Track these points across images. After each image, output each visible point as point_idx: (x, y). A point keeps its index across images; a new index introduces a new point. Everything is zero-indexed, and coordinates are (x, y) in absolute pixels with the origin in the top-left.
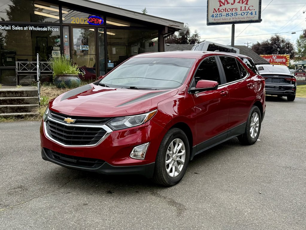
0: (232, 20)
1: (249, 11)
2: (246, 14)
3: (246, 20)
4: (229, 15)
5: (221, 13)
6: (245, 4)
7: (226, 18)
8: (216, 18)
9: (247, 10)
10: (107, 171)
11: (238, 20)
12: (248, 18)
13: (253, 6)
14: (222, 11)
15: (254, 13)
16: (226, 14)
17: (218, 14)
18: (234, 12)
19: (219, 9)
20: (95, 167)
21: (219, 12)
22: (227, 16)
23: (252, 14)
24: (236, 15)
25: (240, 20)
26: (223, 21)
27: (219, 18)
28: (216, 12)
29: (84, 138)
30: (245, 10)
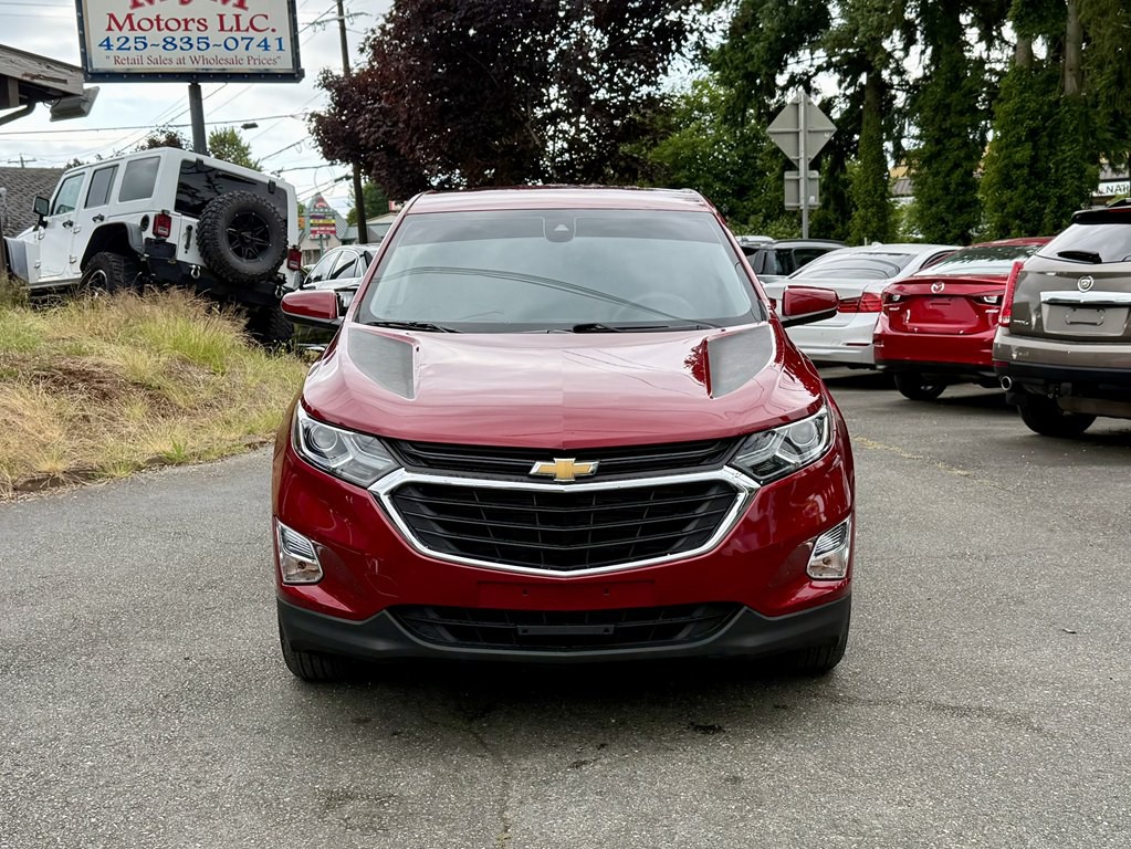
0: (189, 67)
1: (252, 33)
2: (243, 44)
3: (245, 67)
4: (176, 47)
5: (140, 33)
6: (235, 6)
7: (165, 54)
8: (123, 54)
9: (247, 30)
10: (751, 642)
11: (215, 67)
12: (252, 62)
13: (266, 17)
14: (145, 24)
15: (273, 44)
16: (165, 40)
17: (127, 40)
18: (194, 35)
19: (129, 17)
20: (690, 639)
21: (132, 29)
22: (169, 46)
23: (266, 47)
24: (205, 46)
25: (224, 66)
26: (152, 66)
27: (133, 54)
28: (120, 28)
29: (647, 530)
30: (238, 29)
